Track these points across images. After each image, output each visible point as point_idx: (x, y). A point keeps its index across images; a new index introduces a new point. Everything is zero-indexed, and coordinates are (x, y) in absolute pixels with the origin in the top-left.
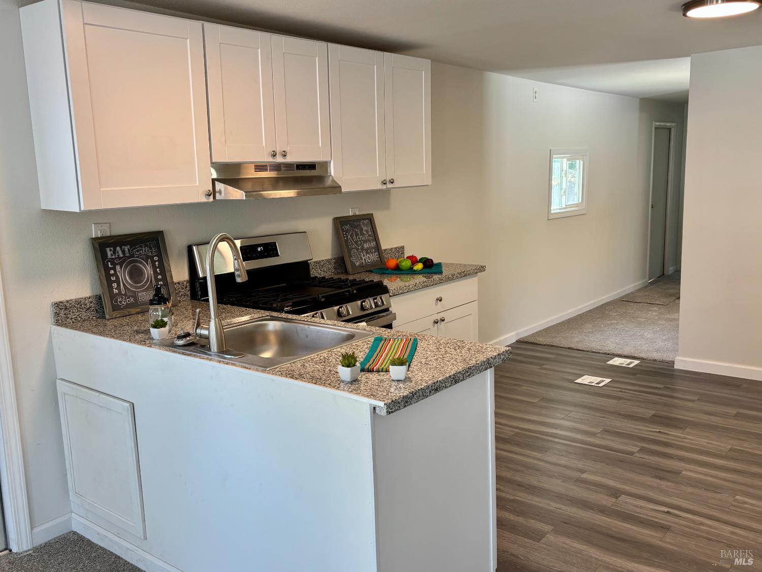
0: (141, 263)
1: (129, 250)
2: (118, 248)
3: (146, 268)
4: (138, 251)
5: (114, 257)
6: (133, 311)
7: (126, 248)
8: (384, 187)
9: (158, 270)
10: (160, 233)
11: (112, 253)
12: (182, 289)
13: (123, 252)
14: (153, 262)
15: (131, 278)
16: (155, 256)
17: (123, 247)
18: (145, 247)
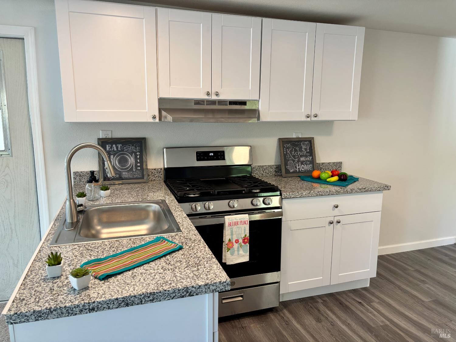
0: (127, 155)
1: (121, 147)
2: (114, 146)
3: (130, 158)
4: (126, 148)
5: (110, 150)
6: (117, 182)
7: (119, 146)
8: (309, 119)
9: (138, 160)
10: (144, 139)
11: (110, 147)
12: (157, 173)
13: (117, 148)
14: (136, 155)
15: (119, 163)
16: (137, 152)
17: (117, 145)
18: (132, 146)
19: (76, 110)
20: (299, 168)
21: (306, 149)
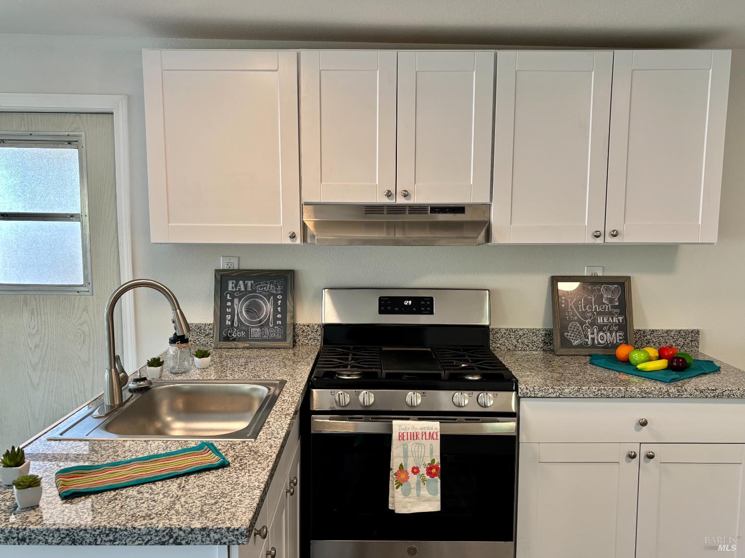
0: (262, 299)
1: (252, 285)
2: (241, 282)
3: (266, 305)
4: (261, 287)
5: (234, 290)
6: (241, 345)
7: (249, 283)
8: (599, 241)
9: (279, 309)
10: (292, 272)
11: (234, 286)
12: (312, 332)
13: (246, 286)
14: (276, 300)
15: (247, 311)
16: (279, 294)
17: (246, 282)
18: (270, 285)
19: (169, 223)
20: (593, 339)
21: (611, 301)
